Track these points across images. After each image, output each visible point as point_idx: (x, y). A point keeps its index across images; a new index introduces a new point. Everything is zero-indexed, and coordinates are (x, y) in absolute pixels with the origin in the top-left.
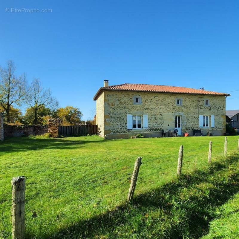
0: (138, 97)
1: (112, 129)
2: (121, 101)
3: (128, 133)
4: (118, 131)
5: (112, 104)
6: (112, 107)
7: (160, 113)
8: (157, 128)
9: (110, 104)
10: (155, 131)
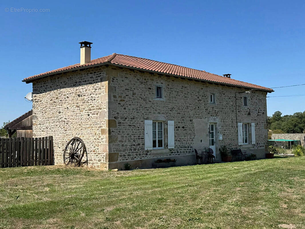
0: (159, 85)
1: (121, 151)
2: (135, 91)
3: (146, 158)
4: (131, 154)
5: (120, 97)
6: (121, 102)
7: (190, 119)
8: (186, 147)
9: (117, 96)
10: (184, 152)
